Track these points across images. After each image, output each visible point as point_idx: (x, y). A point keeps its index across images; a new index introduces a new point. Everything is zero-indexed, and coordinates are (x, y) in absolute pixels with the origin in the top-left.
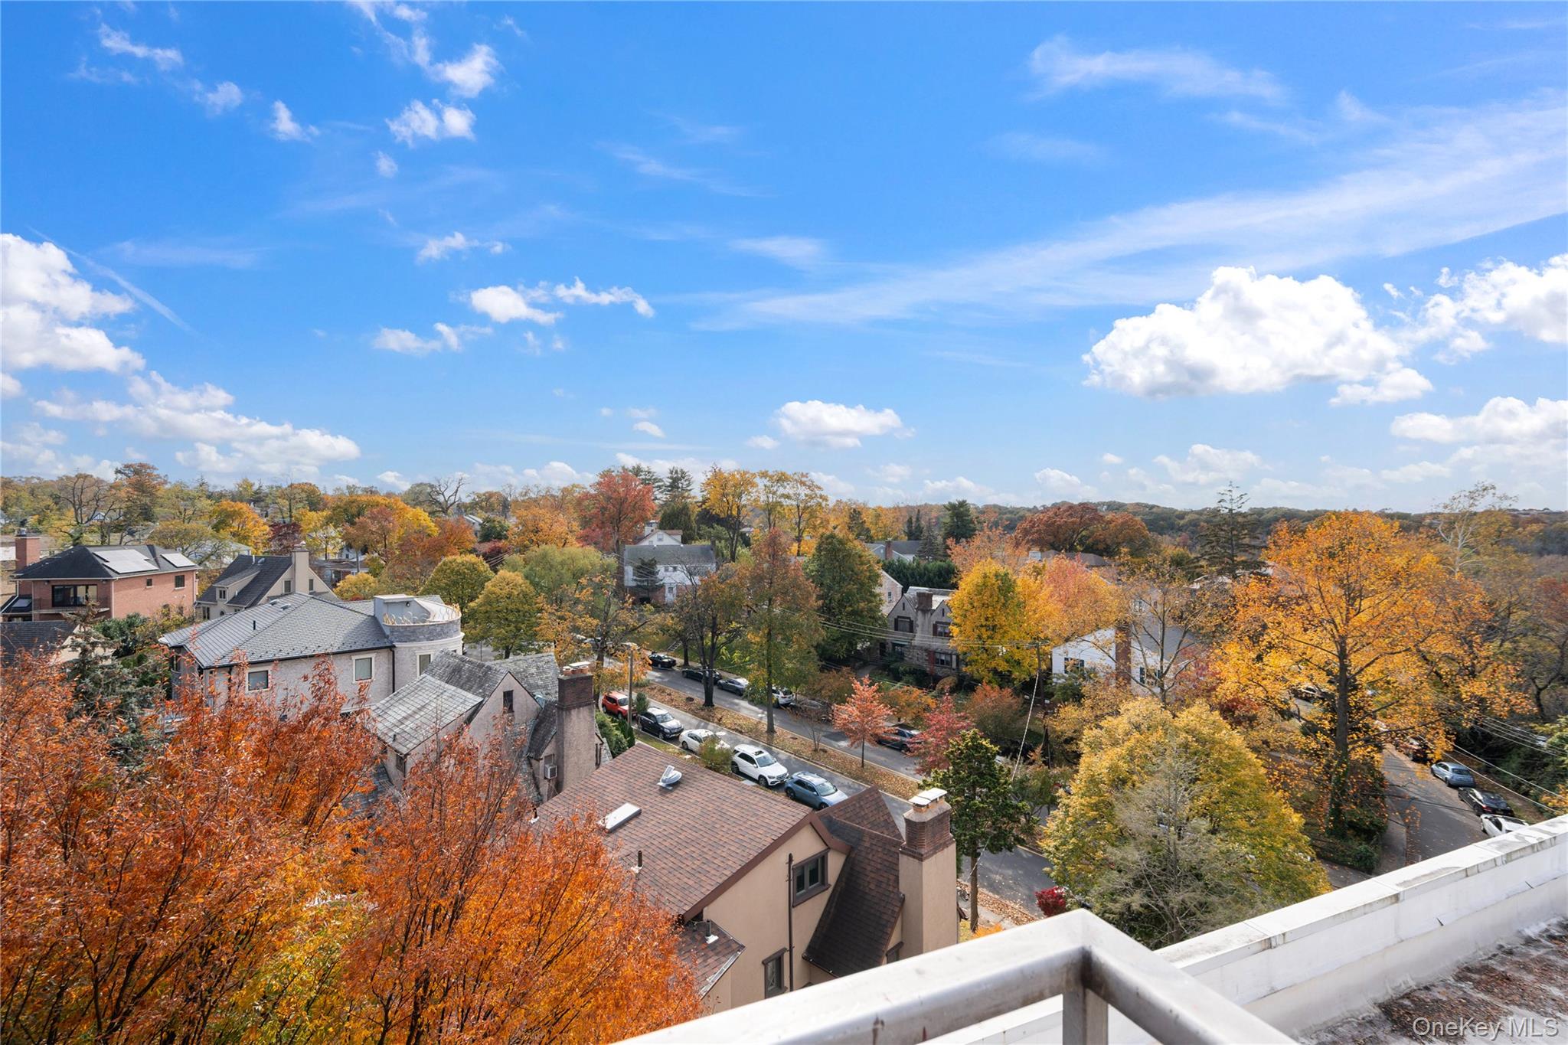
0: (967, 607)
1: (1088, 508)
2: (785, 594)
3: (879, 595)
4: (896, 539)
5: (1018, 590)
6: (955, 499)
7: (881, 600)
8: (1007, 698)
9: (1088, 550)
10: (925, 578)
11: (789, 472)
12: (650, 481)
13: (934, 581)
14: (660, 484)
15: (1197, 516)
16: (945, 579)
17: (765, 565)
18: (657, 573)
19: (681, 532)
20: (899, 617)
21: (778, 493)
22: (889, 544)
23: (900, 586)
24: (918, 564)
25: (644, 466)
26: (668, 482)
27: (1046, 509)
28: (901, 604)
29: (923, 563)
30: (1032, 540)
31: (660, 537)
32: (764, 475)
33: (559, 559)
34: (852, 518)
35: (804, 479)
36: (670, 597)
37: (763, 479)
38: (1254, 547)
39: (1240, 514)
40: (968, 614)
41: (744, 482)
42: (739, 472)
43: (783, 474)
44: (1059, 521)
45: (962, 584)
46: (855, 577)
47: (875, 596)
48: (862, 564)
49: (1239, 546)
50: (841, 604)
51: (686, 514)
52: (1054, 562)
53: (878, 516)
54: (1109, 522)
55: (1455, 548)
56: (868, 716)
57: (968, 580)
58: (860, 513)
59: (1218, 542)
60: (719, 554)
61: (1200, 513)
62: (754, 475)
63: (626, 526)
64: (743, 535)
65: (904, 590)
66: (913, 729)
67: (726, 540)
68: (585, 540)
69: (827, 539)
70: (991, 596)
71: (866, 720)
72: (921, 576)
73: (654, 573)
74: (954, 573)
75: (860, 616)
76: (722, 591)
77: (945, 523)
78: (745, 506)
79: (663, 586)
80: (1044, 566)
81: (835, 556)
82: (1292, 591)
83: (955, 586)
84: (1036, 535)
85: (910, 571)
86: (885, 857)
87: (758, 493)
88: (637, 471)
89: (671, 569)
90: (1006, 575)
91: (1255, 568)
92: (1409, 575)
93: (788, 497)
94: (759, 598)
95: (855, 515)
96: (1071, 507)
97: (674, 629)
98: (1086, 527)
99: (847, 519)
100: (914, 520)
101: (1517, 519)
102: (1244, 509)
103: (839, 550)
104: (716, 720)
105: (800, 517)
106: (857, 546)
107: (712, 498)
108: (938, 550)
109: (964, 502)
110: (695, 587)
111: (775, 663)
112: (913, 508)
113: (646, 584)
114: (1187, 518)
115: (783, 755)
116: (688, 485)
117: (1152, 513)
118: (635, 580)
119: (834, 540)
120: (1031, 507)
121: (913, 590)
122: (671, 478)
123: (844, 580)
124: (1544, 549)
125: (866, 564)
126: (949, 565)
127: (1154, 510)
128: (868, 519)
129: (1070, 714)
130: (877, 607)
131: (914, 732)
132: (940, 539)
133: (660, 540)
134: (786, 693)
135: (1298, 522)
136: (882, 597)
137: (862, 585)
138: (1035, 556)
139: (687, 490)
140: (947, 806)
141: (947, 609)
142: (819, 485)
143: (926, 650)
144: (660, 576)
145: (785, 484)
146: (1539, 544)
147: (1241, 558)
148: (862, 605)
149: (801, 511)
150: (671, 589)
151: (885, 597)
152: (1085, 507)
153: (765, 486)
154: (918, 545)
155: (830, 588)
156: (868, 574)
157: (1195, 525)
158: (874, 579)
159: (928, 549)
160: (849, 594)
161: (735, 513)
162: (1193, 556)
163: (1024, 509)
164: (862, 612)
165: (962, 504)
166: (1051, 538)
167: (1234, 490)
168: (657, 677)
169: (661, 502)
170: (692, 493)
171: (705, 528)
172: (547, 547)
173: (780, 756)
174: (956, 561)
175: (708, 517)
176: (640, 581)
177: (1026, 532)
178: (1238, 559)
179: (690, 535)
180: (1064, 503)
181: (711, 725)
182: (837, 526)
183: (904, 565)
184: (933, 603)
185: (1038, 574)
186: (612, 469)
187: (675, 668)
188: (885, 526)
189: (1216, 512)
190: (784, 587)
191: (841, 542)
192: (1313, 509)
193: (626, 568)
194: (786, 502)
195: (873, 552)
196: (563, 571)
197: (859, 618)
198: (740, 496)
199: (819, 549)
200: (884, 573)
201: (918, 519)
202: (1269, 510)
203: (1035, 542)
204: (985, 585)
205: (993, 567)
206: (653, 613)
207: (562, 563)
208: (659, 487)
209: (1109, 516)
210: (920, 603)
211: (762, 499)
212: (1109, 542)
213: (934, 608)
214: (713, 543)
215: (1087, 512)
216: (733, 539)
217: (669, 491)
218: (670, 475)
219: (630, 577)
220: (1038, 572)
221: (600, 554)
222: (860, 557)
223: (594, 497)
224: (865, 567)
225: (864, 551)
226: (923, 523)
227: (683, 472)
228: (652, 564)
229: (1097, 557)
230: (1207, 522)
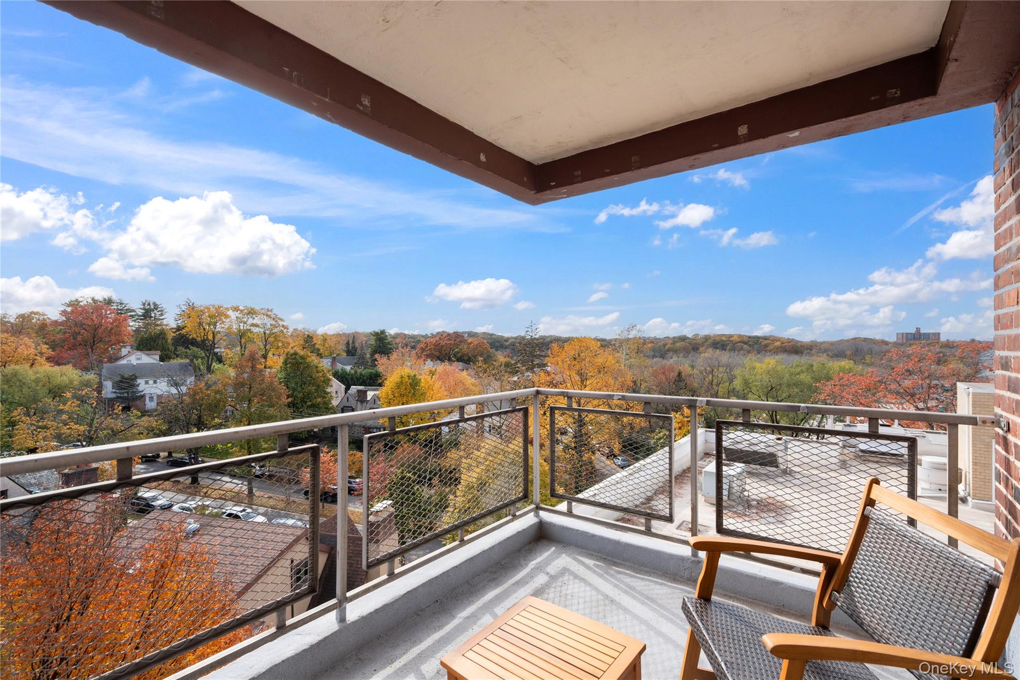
0: (391, 396)
1: (458, 335)
2: (262, 395)
3: (329, 393)
4: (338, 355)
5: (422, 385)
6: (377, 329)
7: (331, 396)
8: (418, 450)
9: (459, 360)
10: (361, 380)
11: (257, 308)
12: (123, 312)
13: (367, 382)
14: (133, 313)
15: (514, 340)
16: (374, 380)
17: (246, 375)
18: (138, 385)
19: (159, 352)
20: (344, 407)
21: (248, 323)
22: (334, 359)
23: (343, 387)
24: (356, 372)
25: (115, 298)
26: (140, 312)
27: (433, 336)
28: (345, 399)
29: (359, 371)
30: (426, 355)
31: (139, 357)
32: (236, 309)
33: (33, 378)
34: (306, 342)
35: (269, 313)
36: (150, 405)
37: (235, 313)
38: (542, 356)
39: (535, 339)
40: (391, 401)
41: (218, 314)
42: (213, 306)
43: (252, 309)
44: (442, 343)
45: (387, 383)
46: (313, 381)
47: (327, 393)
48: (318, 372)
49: (535, 356)
50: (303, 401)
51: (164, 338)
52: (441, 367)
53: (325, 340)
54: (470, 344)
55: (622, 355)
56: (327, 473)
57: (391, 379)
58: (312, 338)
59: (526, 353)
60: (196, 369)
61: (516, 338)
62: (227, 309)
63: (101, 348)
64: (216, 354)
65: (347, 389)
66: (357, 478)
67: (203, 358)
68: (56, 361)
69: (291, 356)
70: (406, 389)
71: (325, 476)
72: (358, 379)
73: (133, 386)
74: (380, 376)
75: (317, 407)
76: (208, 396)
77: (371, 345)
78: (219, 332)
79: (143, 396)
80: (436, 369)
81: (298, 367)
82: (558, 378)
83: (380, 385)
84: (428, 352)
85: (350, 376)
86: (355, 548)
87: (231, 322)
88: (109, 302)
89: (151, 382)
90: (415, 376)
91: (542, 367)
92: (604, 367)
93: (256, 326)
94: (240, 399)
95: (309, 340)
96: (449, 335)
97: (159, 429)
98: (457, 345)
99: (302, 342)
100: (351, 342)
101: (645, 341)
102: (537, 337)
103: (301, 363)
104: (202, 494)
105: (266, 341)
106: (313, 359)
107: (189, 326)
108: (367, 362)
109: (384, 331)
110: (181, 395)
111: (254, 445)
112: (349, 335)
113: (126, 395)
114: (510, 341)
115: (262, 510)
116: (162, 315)
117: (492, 338)
118: (115, 392)
119: (297, 357)
120: (424, 334)
121: (354, 389)
122: (144, 309)
123: (305, 383)
124: (654, 355)
125: (321, 372)
126: (377, 372)
127: (493, 337)
128: (318, 342)
129: (453, 454)
130: (330, 401)
131: (357, 480)
132: (368, 356)
133: (138, 359)
134: (261, 467)
135: (561, 341)
136: (333, 394)
137: (318, 386)
138: (429, 364)
139: (160, 319)
140: (392, 510)
141: (377, 400)
142: (281, 317)
143: (363, 427)
144: (140, 388)
145: (254, 316)
146: (653, 353)
147: (536, 361)
148: (319, 400)
149: (267, 336)
150: (151, 398)
151: (334, 395)
152: (457, 335)
153: (237, 317)
154: (354, 359)
155: (294, 390)
156: (322, 379)
157: (513, 345)
158: (327, 382)
159: (362, 362)
160: (309, 393)
161: (210, 337)
162: (513, 362)
163: (420, 335)
164: (319, 405)
165: (383, 332)
166: (437, 353)
167: (533, 326)
168: (141, 469)
169: (134, 329)
170: (165, 322)
171: (181, 349)
172: (17, 367)
173: (259, 511)
174: (380, 369)
175: (183, 340)
176: (120, 393)
177: (423, 350)
178: (535, 363)
179: (166, 355)
180: (444, 332)
181: (198, 498)
182: (295, 347)
183: (346, 372)
184: (368, 396)
185: (433, 375)
186: (81, 299)
187: (159, 460)
188: (330, 347)
189: (523, 338)
190: (262, 389)
191: (302, 357)
192: (567, 336)
193: (105, 383)
194: (255, 330)
195: (325, 363)
196: (38, 388)
197: (317, 409)
198: (215, 325)
199: (285, 363)
200: (333, 378)
201: (353, 342)
202: (549, 337)
203: (428, 356)
204: (402, 382)
205: (406, 371)
206: (139, 417)
207: (37, 381)
208: (132, 316)
209: (470, 340)
210: (359, 396)
211: (234, 327)
212: (470, 355)
213: (368, 399)
214: (192, 360)
215: (458, 337)
216: (208, 358)
217: (141, 319)
218: (142, 307)
219: (109, 390)
220: (432, 373)
221: (79, 372)
222: (317, 367)
223: (62, 324)
224: (320, 374)
225: (320, 363)
226: (357, 345)
227: (155, 304)
228: (134, 378)
229: (464, 364)
230: (520, 343)
